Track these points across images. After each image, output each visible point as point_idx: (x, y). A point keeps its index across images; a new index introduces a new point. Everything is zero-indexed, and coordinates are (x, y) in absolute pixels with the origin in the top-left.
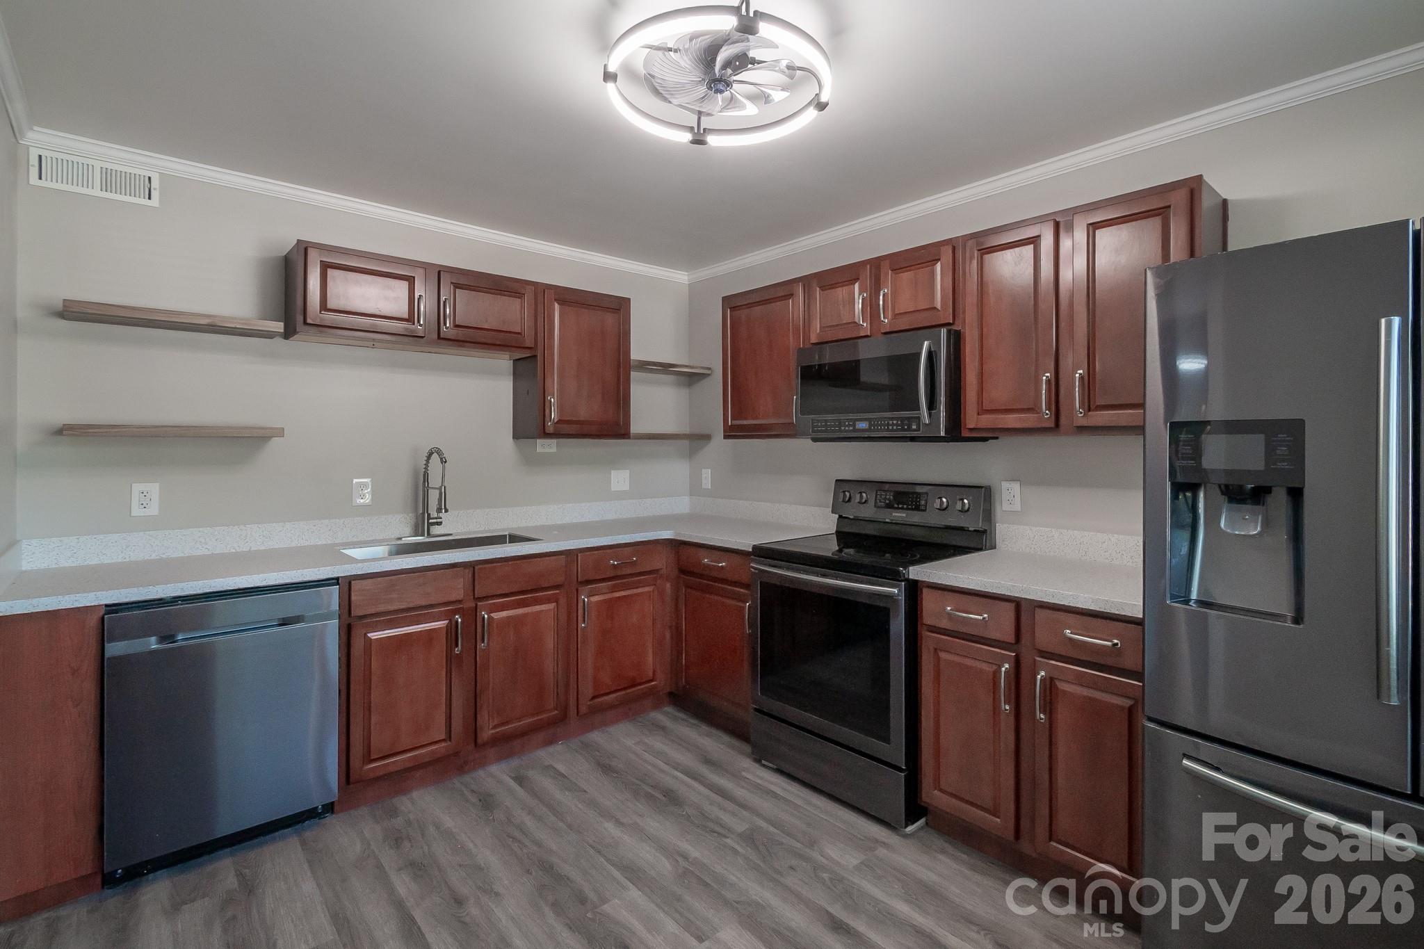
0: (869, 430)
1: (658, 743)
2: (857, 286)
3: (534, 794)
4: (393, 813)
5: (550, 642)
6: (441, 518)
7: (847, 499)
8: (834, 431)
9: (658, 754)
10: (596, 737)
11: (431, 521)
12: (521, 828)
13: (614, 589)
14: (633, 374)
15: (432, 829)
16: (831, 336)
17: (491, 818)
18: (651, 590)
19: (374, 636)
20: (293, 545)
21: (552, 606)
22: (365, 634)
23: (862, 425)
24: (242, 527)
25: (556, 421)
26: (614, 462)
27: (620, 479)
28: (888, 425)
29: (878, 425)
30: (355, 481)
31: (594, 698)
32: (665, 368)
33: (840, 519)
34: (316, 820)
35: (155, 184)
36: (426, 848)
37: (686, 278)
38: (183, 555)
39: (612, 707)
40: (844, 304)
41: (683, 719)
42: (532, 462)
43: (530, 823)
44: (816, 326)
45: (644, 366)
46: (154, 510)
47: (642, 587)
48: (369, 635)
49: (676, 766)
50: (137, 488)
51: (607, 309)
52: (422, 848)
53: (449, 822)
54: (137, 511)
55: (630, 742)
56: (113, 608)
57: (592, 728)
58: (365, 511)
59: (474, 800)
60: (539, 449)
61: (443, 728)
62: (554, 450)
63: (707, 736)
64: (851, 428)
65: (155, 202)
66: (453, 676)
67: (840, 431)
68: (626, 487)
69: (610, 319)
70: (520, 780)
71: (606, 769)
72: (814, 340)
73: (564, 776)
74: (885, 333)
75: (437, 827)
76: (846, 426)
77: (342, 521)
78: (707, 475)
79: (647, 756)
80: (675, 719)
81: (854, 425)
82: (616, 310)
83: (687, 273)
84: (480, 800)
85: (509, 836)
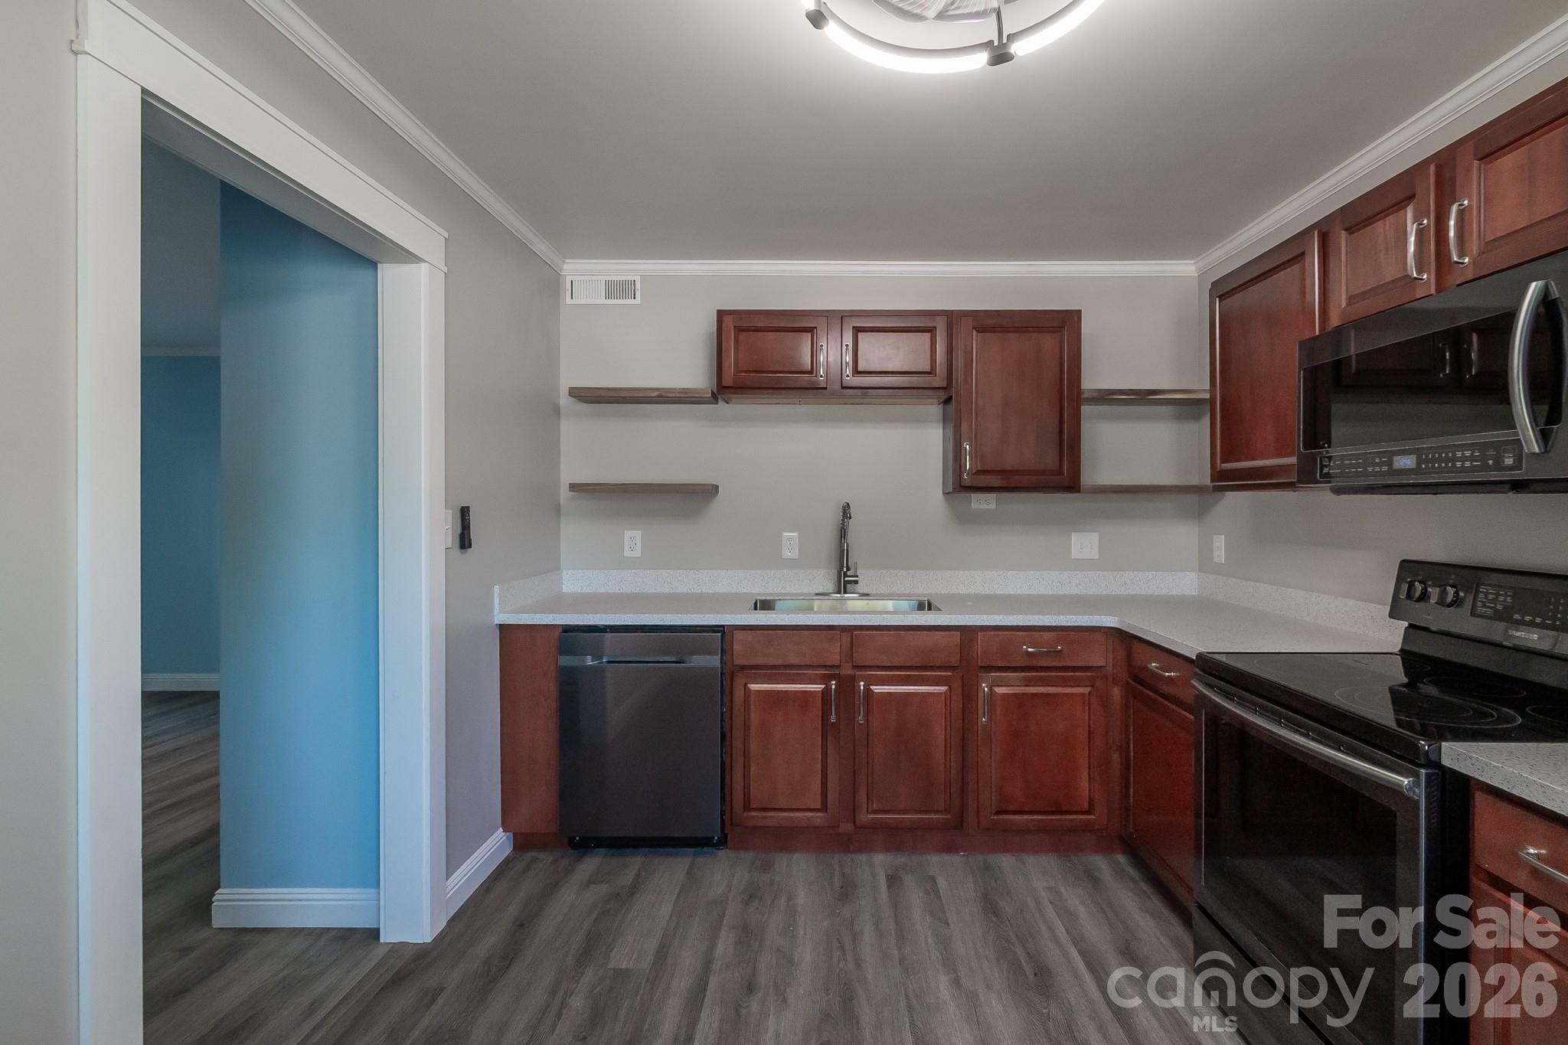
0: (1415, 471)
1: (1075, 899)
2: (1410, 213)
3: (895, 905)
4: (767, 867)
5: (939, 732)
6: (857, 576)
7: (1417, 594)
8: (1357, 475)
9: (1068, 916)
10: (1005, 862)
11: (846, 579)
12: (856, 937)
13: (1028, 682)
14: (1085, 409)
15: (783, 900)
16: (1364, 308)
17: (838, 911)
18: (1087, 692)
19: (754, 687)
20: (733, 591)
21: (943, 689)
22: (746, 684)
23: (1406, 462)
24: (695, 571)
25: (974, 472)
26: (1075, 523)
27: (1085, 544)
28: (1454, 460)
29: (1433, 460)
30: (785, 534)
31: (998, 813)
32: (1143, 397)
33: (1411, 630)
34: (710, 849)
35: (638, 286)
36: (766, 916)
37: (1193, 268)
38: (655, 592)
39: (1023, 831)
40: (1387, 250)
41: (1132, 879)
42: (964, 520)
43: (868, 934)
44: (1340, 299)
45: (1106, 397)
46: (637, 553)
47: (1070, 686)
48: (749, 685)
49: (1078, 941)
50: (628, 534)
51: (1041, 330)
52: (763, 915)
53: (801, 899)
54: (627, 553)
55: (1039, 884)
56: (568, 629)
57: (1006, 849)
58: (791, 564)
59: (837, 883)
60: (974, 506)
61: (819, 797)
62: (993, 506)
63: (1152, 915)
64: (1385, 468)
65: (638, 301)
66: (828, 744)
67: (1365, 474)
68: (1095, 554)
69: (1048, 342)
70: (893, 881)
71: (990, 908)
72: (1335, 321)
73: (938, 896)
74: (1458, 285)
75: (790, 898)
76: (1374, 465)
77: (773, 571)
78: (1219, 543)
79: (1049, 910)
80: (1120, 874)
81: (1390, 463)
82: (1057, 329)
83: (1192, 262)
84: (842, 887)
85: (840, 941)
